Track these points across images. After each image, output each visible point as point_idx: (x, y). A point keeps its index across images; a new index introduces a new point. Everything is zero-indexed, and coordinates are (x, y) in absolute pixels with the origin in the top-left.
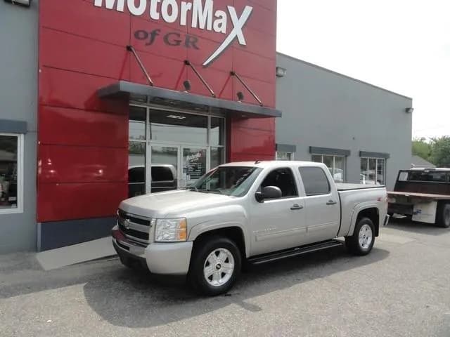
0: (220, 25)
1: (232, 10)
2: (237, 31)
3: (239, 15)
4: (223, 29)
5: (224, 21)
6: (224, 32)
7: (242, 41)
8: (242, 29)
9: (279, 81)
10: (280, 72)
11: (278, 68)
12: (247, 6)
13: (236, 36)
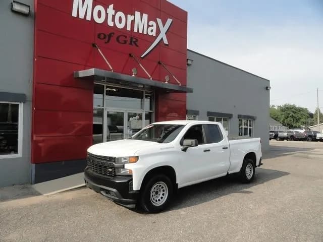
0: (152, 31)
1: (159, 21)
2: (162, 35)
3: (164, 25)
5: (154, 28)
6: (154, 35)
7: (166, 42)
8: (166, 33)
10: (189, 62)
11: (188, 60)
12: (169, 19)
13: (162, 39)
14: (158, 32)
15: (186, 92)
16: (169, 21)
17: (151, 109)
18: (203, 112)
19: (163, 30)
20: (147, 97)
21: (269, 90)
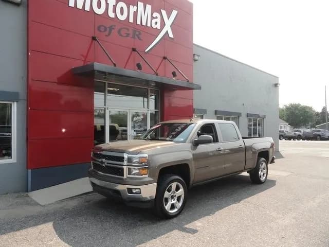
0: (156, 23)
1: (164, 12)
2: (167, 28)
3: (169, 17)
4: (158, 26)
5: (159, 20)
6: (159, 28)
7: (171, 35)
8: (171, 26)
9: (195, 64)
10: (196, 58)
11: (194, 55)
12: (174, 11)
13: (167, 31)
14: (163, 24)
15: (193, 89)
16: (174, 13)
18: (211, 111)
19: (168, 22)
20: (151, 95)
21: (278, 87)
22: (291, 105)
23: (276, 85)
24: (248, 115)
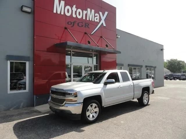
0: (97, 19)
1: (101, 13)
4: (98, 21)
5: (98, 17)
7: (104, 25)
9: (117, 40)
11: (117, 35)
12: (106, 12)
13: (102, 23)
15: (116, 53)
16: (106, 13)
17: (96, 64)
18: (126, 64)
19: (103, 18)
20: (94, 56)
21: (163, 51)
22: (171, 60)
23: (162, 50)
24: (146, 66)
